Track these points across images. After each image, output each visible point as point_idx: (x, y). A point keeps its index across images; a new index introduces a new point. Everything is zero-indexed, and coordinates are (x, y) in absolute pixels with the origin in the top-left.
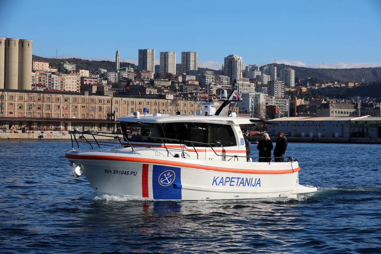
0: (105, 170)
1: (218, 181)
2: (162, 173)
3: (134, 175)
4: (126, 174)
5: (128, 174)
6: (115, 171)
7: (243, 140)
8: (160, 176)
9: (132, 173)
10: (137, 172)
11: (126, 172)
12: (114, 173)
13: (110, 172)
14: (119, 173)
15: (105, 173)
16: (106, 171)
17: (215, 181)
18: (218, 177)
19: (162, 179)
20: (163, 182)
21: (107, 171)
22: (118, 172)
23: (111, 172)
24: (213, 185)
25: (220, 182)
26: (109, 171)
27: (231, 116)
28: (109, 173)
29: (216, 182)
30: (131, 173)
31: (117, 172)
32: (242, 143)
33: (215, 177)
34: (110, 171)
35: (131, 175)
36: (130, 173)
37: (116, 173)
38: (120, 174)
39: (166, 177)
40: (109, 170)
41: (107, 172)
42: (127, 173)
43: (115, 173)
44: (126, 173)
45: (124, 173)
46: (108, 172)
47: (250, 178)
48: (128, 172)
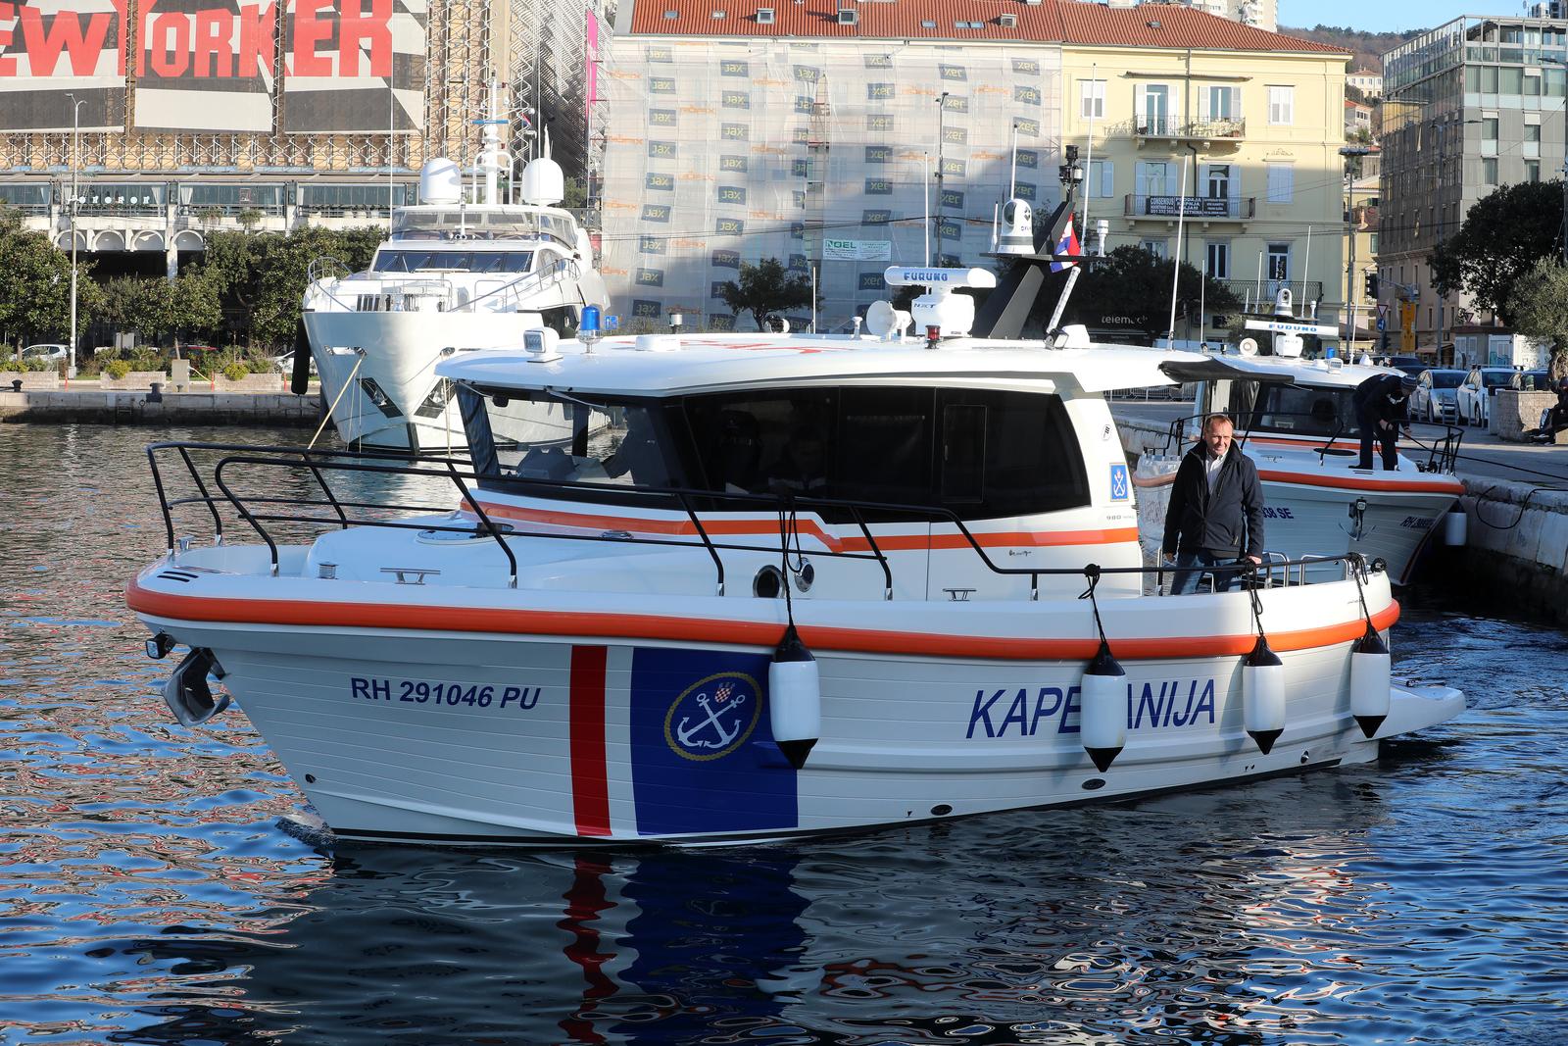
0: (354, 681)
1: (998, 714)
2: (687, 692)
3: (523, 706)
4: (476, 704)
5: (485, 701)
6: (407, 687)
7: (1123, 473)
8: (675, 704)
9: (512, 694)
10: (538, 690)
11: (474, 689)
12: (404, 698)
13: (382, 694)
14: (433, 696)
15: (355, 695)
16: (360, 684)
17: (984, 713)
18: (1000, 693)
19: (686, 719)
20: (691, 739)
21: (367, 686)
22: (427, 693)
23: (387, 689)
24: (970, 735)
25: (1010, 718)
26: (376, 689)
27: (1061, 348)
28: (376, 697)
29: (987, 721)
30: (506, 698)
31: (423, 689)
32: (1120, 491)
33: (980, 694)
34: (381, 684)
35: (502, 706)
36: (497, 697)
37: (418, 699)
38: (438, 701)
39: (710, 712)
40: (374, 682)
41: (362, 689)
42: (482, 696)
43: (414, 695)
44: (477, 696)
45: (464, 699)
46: (370, 691)
47: (1165, 684)
48: (487, 692)
